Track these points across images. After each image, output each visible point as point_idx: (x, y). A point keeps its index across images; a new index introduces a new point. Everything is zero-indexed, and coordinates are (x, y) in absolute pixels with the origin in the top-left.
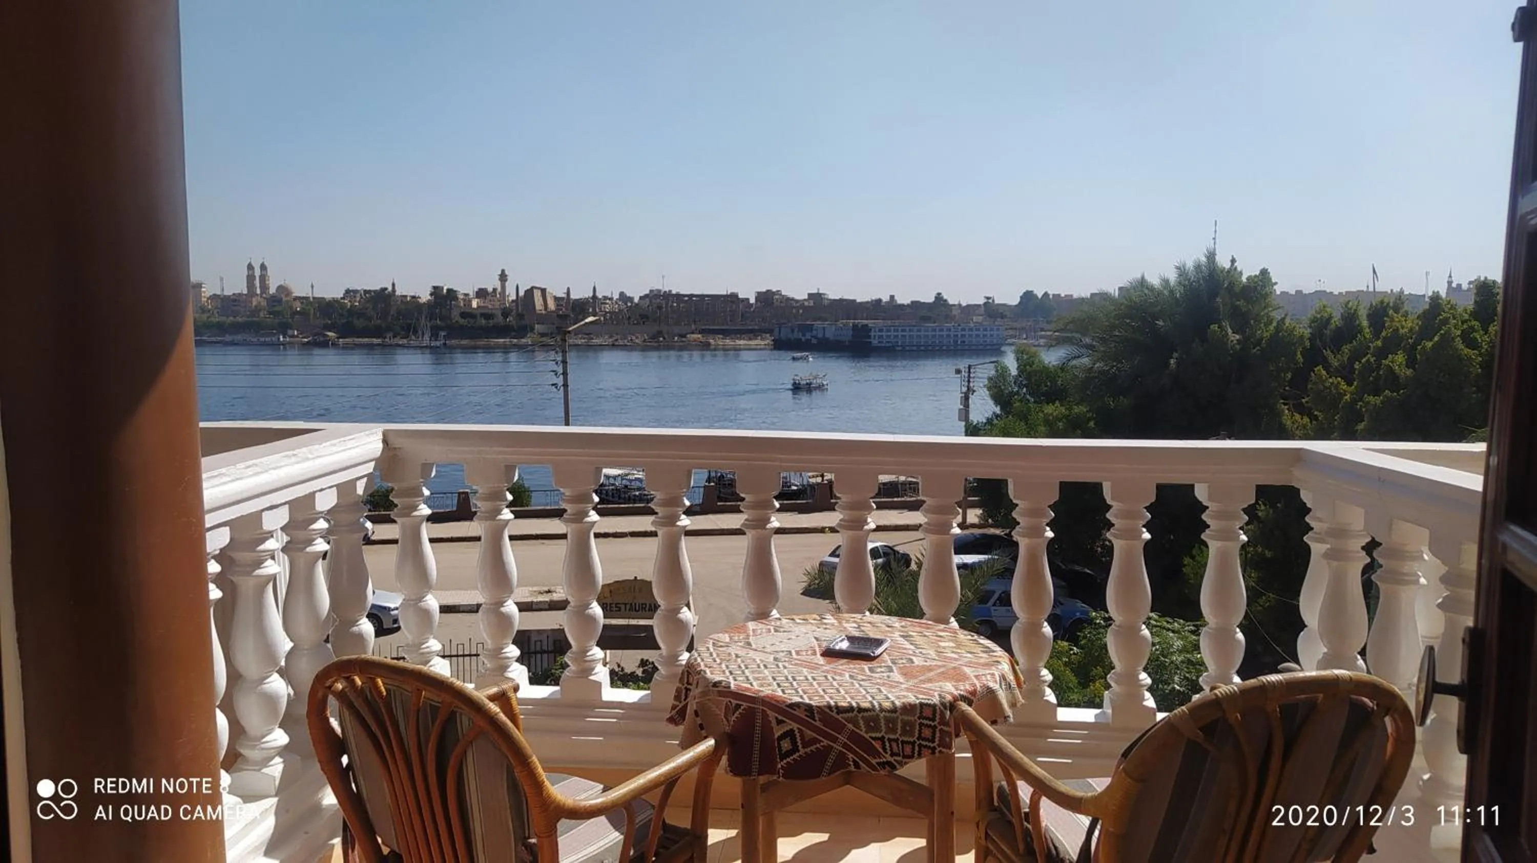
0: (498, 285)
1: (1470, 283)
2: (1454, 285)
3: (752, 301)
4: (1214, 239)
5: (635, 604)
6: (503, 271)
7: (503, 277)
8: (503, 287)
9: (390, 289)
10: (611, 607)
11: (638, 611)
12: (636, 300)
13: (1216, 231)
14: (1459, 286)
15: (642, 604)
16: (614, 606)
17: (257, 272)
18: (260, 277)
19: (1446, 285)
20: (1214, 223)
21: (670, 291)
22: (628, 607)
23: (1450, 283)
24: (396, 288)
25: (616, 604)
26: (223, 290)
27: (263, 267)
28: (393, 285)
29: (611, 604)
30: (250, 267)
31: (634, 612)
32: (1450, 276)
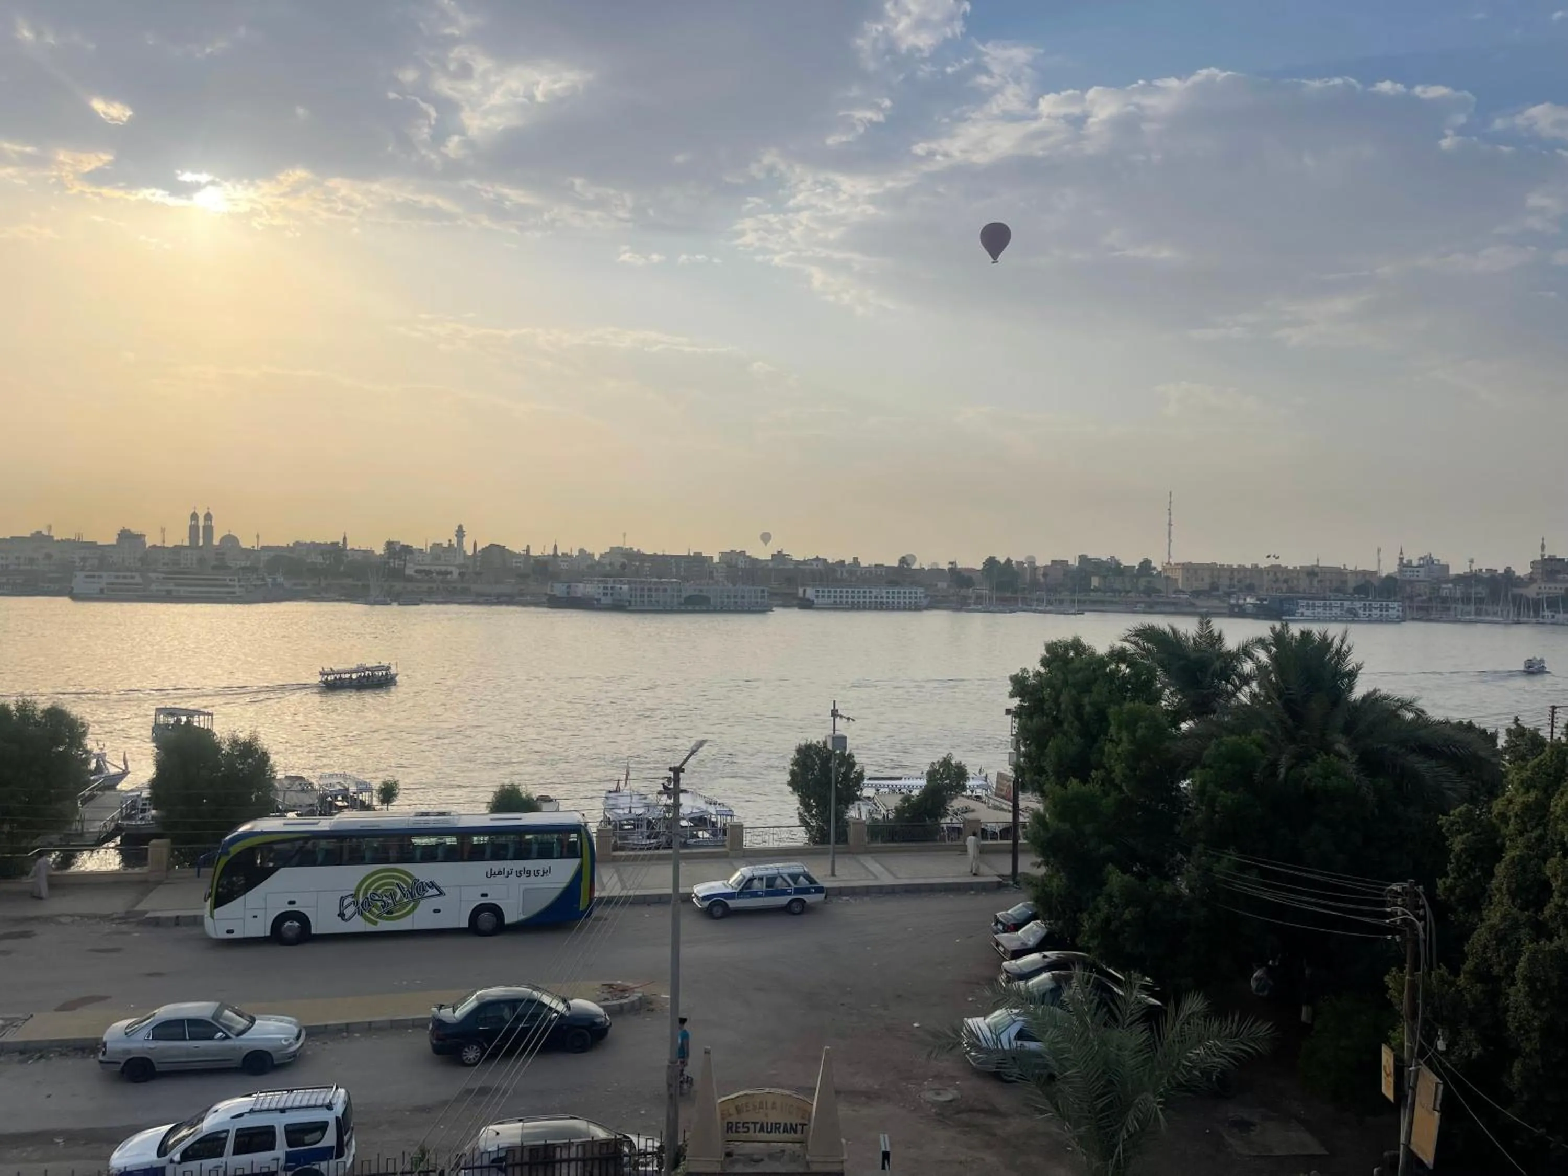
0: (455, 542)
1: (1421, 558)
2: (1405, 562)
3: (716, 560)
4: (1169, 509)
5: (767, 1124)
6: (460, 527)
7: (460, 533)
8: (460, 542)
9: (342, 542)
10: (737, 1127)
11: (771, 1131)
12: (597, 557)
13: (1170, 502)
14: (1410, 562)
15: (776, 1124)
16: (740, 1125)
17: (201, 523)
18: (204, 527)
19: (1397, 562)
20: (1168, 494)
21: (631, 549)
22: (758, 1126)
23: (1401, 559)
24: (348, 541)
25: (744, 1124)
26: (164, 542)
27: (208, 517)
28: (345, 539)
29: (737, 1123)
30: (194, 516)
31: (766, 1134)
32: (1401, 553)
